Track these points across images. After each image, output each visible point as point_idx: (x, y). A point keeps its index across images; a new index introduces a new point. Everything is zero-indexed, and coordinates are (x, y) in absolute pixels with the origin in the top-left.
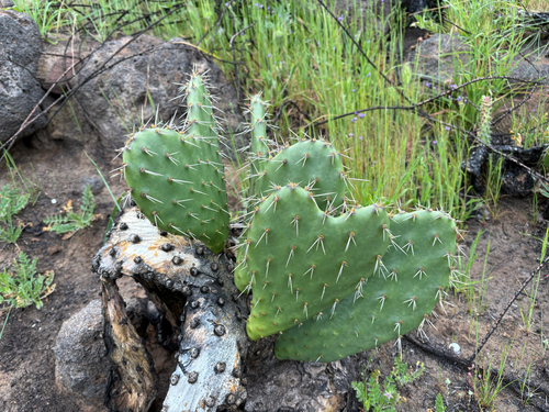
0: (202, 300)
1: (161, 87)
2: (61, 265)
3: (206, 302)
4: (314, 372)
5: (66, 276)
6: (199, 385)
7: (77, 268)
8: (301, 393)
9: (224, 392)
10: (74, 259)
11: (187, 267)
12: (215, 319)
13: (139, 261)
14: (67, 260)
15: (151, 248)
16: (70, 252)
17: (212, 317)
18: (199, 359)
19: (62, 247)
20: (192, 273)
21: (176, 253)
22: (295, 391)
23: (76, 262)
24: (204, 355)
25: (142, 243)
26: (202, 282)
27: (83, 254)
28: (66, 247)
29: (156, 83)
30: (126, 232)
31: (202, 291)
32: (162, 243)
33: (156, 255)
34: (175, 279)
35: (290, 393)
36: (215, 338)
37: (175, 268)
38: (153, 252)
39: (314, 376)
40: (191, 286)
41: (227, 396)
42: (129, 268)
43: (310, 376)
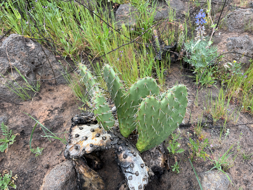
0: (121, 147)
1: (16, 61)
2: (9, 165)
3: (123, 148)
4: (153, 151)
5: (15, 168)
6: (140, 175)
7: (17, 162)
8: (153, 160)
9: (147, 172)
10: (13, 159)
11: (108, 138)
12: (130, 151)
13: (92, 146)
14: (10, 162)
15: (92, 139)
16: (9, 157)
17: (129, 151)
18: (135, 167)
19: (3, 157)
20: (112, 140)
21: (101, 135)
22: (152, 160)
23: (14, 160)
24: (135, 165)
25: (88, 138)
26: (116, 141)
27: (17, 155)
28: (5, 156)
29: (13, 61)
30: (79, 137)
31: (118, 144)
32: (95, 135)
33: (96, 140)
34: (107, 145)
35: (151, 162)
36: (135, 157)
37: (105, 141)
38: (94, 139)
39: (154, 152)
40: (114, 145)
41: (148, 173)
42: (89, 150)
43: (153, 153)
